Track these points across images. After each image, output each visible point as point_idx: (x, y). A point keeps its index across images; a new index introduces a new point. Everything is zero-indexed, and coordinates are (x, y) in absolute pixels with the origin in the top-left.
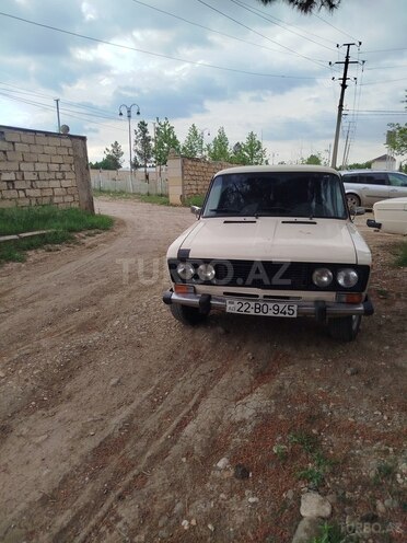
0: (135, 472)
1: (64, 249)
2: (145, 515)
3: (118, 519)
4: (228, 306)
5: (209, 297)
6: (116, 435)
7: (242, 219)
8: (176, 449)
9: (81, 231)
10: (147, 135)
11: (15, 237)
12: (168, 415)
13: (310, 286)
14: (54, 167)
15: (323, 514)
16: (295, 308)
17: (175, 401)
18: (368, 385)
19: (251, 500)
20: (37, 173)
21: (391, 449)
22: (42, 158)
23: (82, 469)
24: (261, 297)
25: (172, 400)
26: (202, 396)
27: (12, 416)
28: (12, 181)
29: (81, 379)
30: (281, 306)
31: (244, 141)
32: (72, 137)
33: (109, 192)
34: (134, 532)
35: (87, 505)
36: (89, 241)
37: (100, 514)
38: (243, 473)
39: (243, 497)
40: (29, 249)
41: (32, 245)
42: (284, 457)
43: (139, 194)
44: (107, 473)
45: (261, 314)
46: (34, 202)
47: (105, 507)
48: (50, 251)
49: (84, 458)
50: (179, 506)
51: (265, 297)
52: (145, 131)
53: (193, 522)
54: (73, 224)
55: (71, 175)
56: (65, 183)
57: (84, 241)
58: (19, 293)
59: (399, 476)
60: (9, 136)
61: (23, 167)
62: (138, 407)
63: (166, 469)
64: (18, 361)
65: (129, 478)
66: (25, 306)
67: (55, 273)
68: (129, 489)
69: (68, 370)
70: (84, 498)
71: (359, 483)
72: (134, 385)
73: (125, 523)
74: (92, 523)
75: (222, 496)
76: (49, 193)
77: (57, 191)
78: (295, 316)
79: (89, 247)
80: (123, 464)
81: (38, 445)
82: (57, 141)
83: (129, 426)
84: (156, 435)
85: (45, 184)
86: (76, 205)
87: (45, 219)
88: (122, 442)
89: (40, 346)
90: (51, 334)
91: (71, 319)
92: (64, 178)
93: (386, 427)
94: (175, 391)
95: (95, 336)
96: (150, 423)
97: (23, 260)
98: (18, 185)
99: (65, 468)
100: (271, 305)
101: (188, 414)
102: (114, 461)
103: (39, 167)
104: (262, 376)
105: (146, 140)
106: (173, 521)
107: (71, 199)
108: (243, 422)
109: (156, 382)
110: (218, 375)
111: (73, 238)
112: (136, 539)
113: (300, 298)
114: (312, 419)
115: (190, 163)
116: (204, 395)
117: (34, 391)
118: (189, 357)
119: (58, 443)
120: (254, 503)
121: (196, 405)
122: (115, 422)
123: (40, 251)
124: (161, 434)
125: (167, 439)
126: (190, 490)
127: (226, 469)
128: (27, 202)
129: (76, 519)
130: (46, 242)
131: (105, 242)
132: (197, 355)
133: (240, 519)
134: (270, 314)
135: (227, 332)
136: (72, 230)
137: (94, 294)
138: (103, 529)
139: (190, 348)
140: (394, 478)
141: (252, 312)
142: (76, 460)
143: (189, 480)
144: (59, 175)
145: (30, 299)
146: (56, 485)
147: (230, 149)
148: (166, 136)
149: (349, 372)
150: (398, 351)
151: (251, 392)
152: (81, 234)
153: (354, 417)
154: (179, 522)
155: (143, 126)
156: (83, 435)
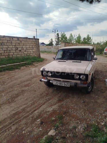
0: (19, 120)
1: (30, 66)
2: (17, 129)
3: (11, 129)
4: (54, 83)
5: (50, 80)
6: (20, 111)
7: (63, 61)
8: (31, 116)
9: (35, 62)
10: (59, 37)
11: (19, 63)
12: (33, 108)
13: (74, 79)
14: (31, 46)
15: (53, 135)
16: (69, 84)
17: (37, 105)
18: (85, 106)
19: (40, 129)
20: (27, 48)
21: (79, 122)
22: (28, 44)
23: (9, 117)
24: (62, 81)
25: (36, 104)
26: (43, 104)
27: (2, 105)
28: (21, 50)
29: (19, 98)
30: (66, 84)
31: (86, 37)
32: (35, 39)
33: (47, 52)
34: (13, 132)
35: (6, 125)
36: (36, 65)
37: (8, 127)
38: (42, 123)
39: (39, 128)
40: (22, 66)
41: (23, 65)
42: (53, 121)
43: (54, 52)
44: (14, 119)
45: (61, 85)
46: (26, 55)
47: (9, 126)
48: (26, 67)
49: (11, 115)
50: (24, 128)
51: (63, 81)
52: (58, 36)
53: (25, 132)
54: (33, 60)
55: (35, 48)
56: (33, 50)
57: (35, 64)
58: (16, 77)
59: (77, 129)
60: (20, 40)
61: (23, 47)
62: (28, 105)
63: (26, 120)
64: (8, 92)
65: (18, 121)
66: (15, 80)
67: (25, 72)
68: (16, 123)
69: (17, 95)
70: (7, 123)
71: (67, 129)
72: (29, 100)
73: (12, 130)
74: (5, 129)
75: (35, 127)
76: (29, 53)
77: (31, 52)
78: (69, 86)
79: (36, 66)
80: (18, 117)
81: (3, 111)
82: (32, 40)
83: (24, 110)
84: (28, 112)
85: (28, 51)
86: (36, 56)
87: (27, 59)
88: (20, 113)
89: (14, 89)
90: (18, 87)
91: (24, 84)
92: (33, 49)
93: (83, 117)
94: (38, 103)
95: (27, 88)
96: (28, 109)
97: (20, 69)
98: (22, 51)
99: (6, 116)
100: (63, 83)
101: (38, 108)
102: (16, 117)
103: (27, 47)
104: (60, 101)
105: (59, 38)
106: (22, 131)
107: (35, 54)
108: (49, 111)
109: (35, 100)
110: (49, 99)
111: (33, 64)
112: (12, 134)
113: (71, 82)
114: (65, 113)
115: (67, 44)
116: (44, 104)
117: (9, 99)
118: (45, 95)
119: (7, 111)
120: (41, 130)
121: (41, 106)
122: (21, 108)
123: (24, 67)
124: (29, 112)
125: (30, 113)
126: (29, 125)
127: (39, 122)
128: (24, 55)
129: (3, 127)
130: (26, 65)
131: (40, 65)
132: (47, 94)
133: (35, 133)
134: (63, 85)
135: (57, 89)
136: (33, 62)
137: (31, 78)
138: (7, 130)
139: (47, 93)
140: (76, 129)
141: (59, 85)
142: (9, 115)
143: (29, 123)
144: (32, 48)
145: (17, 78)
146: (2, 120)
147: (82, 39)
148: (64, 37)
149: (82, 102)
150: (99, 98)
151: (55, 105)
152: (35, 63)
153: (76, 114)
154: (23, 131)
155: (58, 34)
156: (13, 110)
